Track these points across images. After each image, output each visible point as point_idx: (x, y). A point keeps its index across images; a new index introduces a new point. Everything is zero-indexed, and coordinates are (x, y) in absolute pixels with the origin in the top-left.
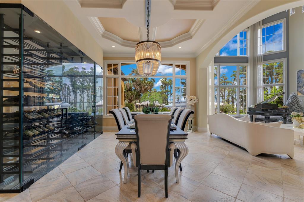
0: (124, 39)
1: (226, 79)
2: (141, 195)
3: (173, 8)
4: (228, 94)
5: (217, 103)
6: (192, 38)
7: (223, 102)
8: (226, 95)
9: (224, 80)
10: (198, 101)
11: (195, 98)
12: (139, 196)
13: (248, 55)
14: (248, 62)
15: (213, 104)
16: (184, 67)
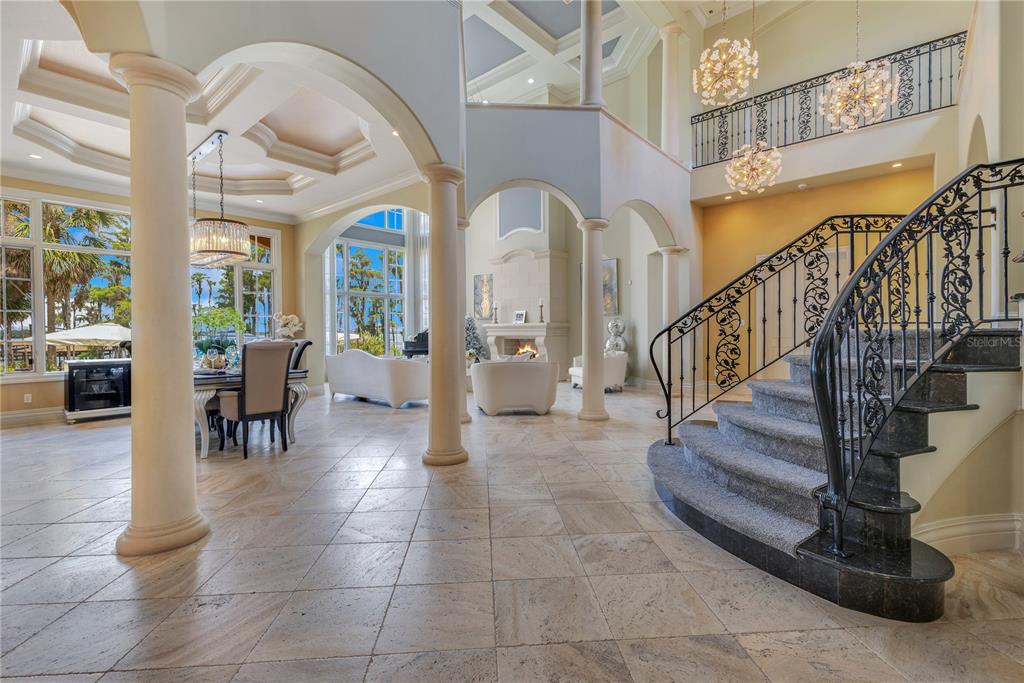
0: (81, 145)
1: (367, 264)
2: (248, 455)
3: (265, 154)
4: (372, 310)
5: (343, 335)
6: (291, 194)
7: (358, 331)
8: (366, 313)
9: (363, 265)
10: (303, 327)
11: (296, 320)
12: (246, 457)
13: (405, 230)
14: (404, 245)
15: (333, 337)
16: (265, 242)
